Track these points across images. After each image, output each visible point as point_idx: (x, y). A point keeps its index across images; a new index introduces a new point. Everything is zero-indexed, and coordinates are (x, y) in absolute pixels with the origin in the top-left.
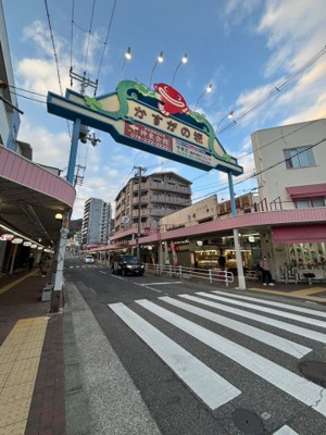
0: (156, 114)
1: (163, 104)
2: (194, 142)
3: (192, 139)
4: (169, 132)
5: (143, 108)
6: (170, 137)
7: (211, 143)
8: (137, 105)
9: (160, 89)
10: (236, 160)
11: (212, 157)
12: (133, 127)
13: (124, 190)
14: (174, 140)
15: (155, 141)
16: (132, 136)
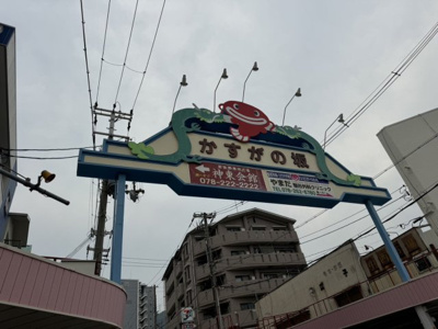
0: (230, 142)
1: (236, 127)
2: (295, 168)
3: (290, 165)
4: (254, 162)
5: (210, 139)
6: (257, 169)
7: (321, 164)
8: (201, 138)
9: (228, 109)
10: (370, 180)
11: (331, 185)
12: (202, 169)
13: (177, 257)
14: (264, 172)
15: (237, 181)
16: (203, 182)
